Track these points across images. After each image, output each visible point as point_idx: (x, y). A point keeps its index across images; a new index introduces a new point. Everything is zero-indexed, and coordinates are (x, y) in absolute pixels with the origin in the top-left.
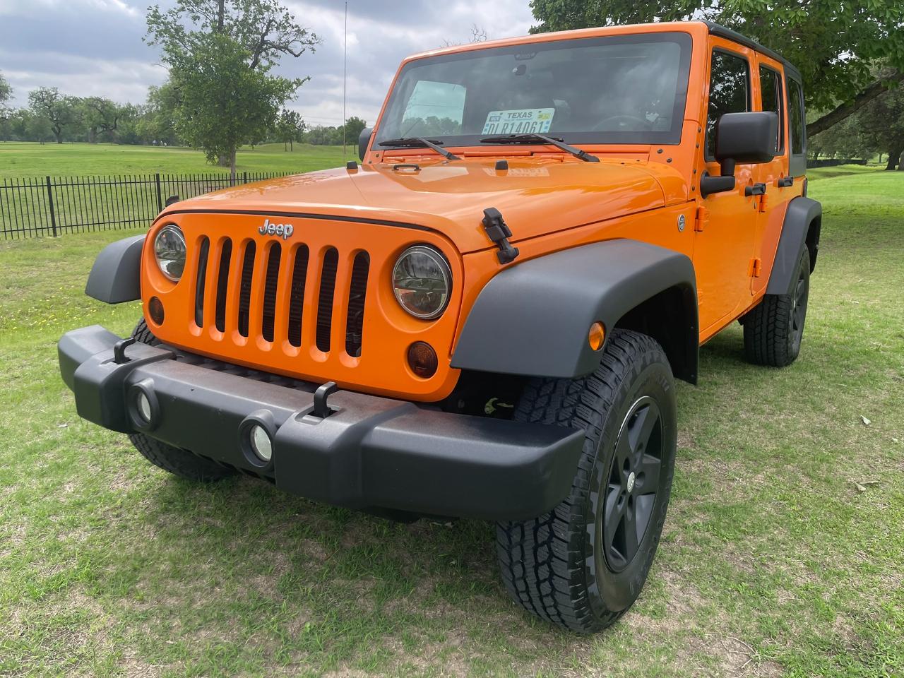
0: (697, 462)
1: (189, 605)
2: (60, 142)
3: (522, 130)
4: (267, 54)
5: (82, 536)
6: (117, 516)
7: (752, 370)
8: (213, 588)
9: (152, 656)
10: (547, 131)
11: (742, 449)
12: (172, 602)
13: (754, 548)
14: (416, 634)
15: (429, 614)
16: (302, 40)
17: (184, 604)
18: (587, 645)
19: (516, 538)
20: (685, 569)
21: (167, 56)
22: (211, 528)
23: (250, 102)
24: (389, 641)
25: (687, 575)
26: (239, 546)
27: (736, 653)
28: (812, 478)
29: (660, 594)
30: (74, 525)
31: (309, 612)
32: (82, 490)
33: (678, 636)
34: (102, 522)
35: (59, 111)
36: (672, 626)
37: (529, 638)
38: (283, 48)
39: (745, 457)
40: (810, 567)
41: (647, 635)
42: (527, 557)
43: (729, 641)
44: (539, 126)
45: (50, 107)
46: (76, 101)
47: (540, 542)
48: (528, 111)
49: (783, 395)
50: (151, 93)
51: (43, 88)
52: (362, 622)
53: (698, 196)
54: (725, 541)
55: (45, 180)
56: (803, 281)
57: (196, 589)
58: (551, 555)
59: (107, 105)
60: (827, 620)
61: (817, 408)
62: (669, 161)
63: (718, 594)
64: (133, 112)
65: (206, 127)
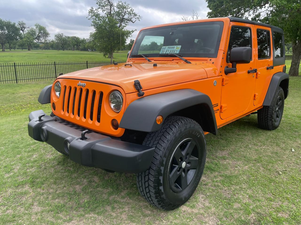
0: (227, 160)
1: (55, 192)
2: (63, 50)
3: (171, 52)
4: (125, 22)
5: (33, 170)
6: (45, 165)
7: (260, 131)
8: (64, 188)
9: (41, 205)
10: (178, 53)
11: (245, 157)
12: (51, 191)
13: (233, 190)
14: (116, 206)
15: (122, 201)
16: (135, 17)
17: (55, 191)
18: (166, 214)
19: (140, 179)
20: (208, 194)
21: (93, 24)
22: (69, 170)
23: (117, 38)
24: (108, 207)
25: (207, 196)
26: (75, 176)
27: (213, 221)
28: (264, 168)
29: (196, 201)
30: (32, 167)
31: (88, 197)
32: (38, 157)
33: (196, 214)
34: (40, 167)
35: (63, 40)
36: (195, 211)
37: (149, 210)
38: (129, 20)
39: (245, 160)
40: (250, 197)
41: (186, 213)
42: (143, 185)
43: (212, 218)
44: (176, 51)
45: (61, 40)
46: (69, 37)
47: (146, 181)
48: (173, 46)
49: (267, 140)
50: (91, 35)
51: (59, 34)
52: (101, 201)
53: (223, 74)
54: (224, 187)
55: (54, 63)
56: (281, 101)
57: (59, 188)
58: (149, 185)
59: (77, 39)
60: (248, 214)
61: (278, 145)
62: (213, 63)
63: (215, 203)
64: (85, 41)
65: (103, 46)
